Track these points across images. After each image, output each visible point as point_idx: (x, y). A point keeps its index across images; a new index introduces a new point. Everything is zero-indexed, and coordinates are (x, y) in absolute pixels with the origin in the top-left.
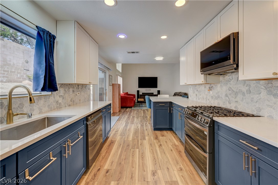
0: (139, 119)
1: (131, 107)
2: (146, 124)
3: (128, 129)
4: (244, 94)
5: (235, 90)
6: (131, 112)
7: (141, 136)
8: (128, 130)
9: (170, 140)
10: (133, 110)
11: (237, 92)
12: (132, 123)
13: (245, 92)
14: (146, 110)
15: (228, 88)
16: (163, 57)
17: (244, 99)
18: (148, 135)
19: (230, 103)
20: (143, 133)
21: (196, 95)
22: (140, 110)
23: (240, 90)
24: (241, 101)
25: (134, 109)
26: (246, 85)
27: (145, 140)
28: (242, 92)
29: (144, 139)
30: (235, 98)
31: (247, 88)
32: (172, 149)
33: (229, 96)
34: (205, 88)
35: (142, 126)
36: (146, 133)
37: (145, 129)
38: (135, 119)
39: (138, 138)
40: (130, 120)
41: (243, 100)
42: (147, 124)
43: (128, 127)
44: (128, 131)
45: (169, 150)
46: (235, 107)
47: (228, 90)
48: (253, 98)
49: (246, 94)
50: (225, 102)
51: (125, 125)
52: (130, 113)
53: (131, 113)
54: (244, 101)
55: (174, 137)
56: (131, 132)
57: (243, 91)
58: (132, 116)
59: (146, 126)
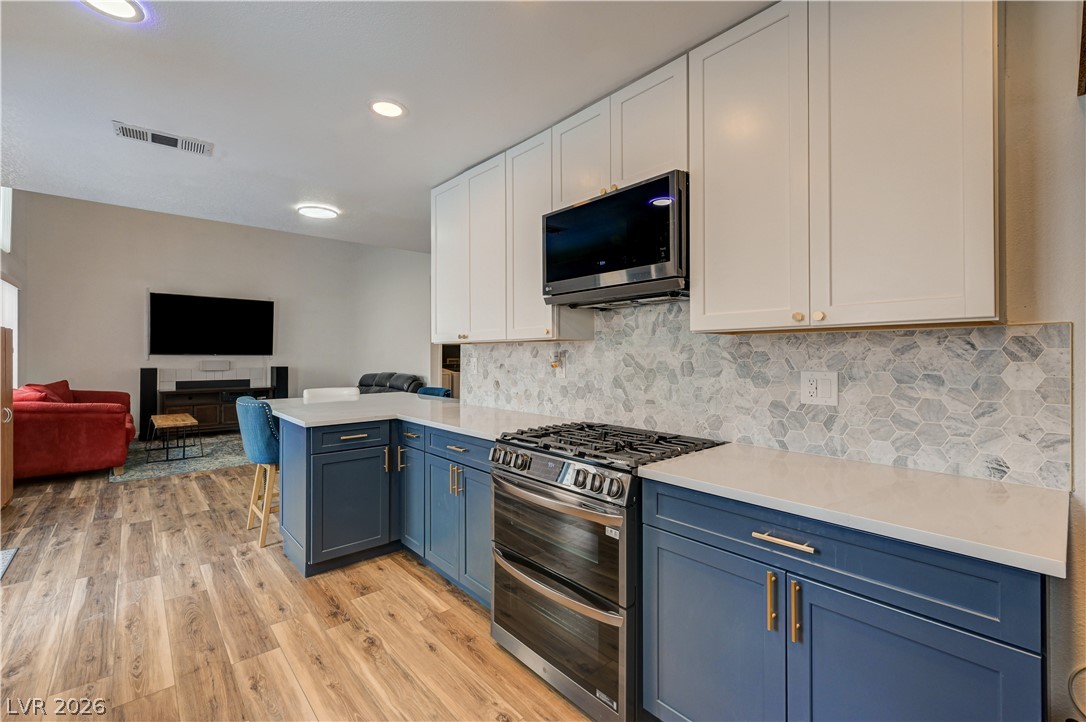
0: (191, 534)
1: (104, 471)
2: (243, 554)
3: (123, 614)
4: (675, 376)
5: (645, 363)
6: (107, 503)
7: (235, 635)
8: (129, 627)
9: (404, 598)
10: (126, 484)
11: (651, 370)
12: (145, 567)
13: (678, 371)
14: (217, 472)
15: (621, 358)
16: (339, 207)
17: (674, 393)
18: (281, 609)
19: (628, 409)
20: (243, 608)
21: (497, 382)
22: (176, 481)
23: (660, 363)
24: (666, 398)
25: (126, 477)
26: (679, 349)
27: (275, 645)
28: (667, 369)
29: (265, 642)
30: (646, 391)
31: (684, 357)
32: (433, 640)
33: (626, 384)
34: (535, 356)
35: (223, 568)
36: (263, 603)
37: (248, 582)
38: (163, 542)
39: (219, 652)
40: (116, 552)
41: (671, 395)
42: (249, 550)
43: (121, 607)
44: (123, 630)
45: (420, 649)
46: (647, 421)
47: (622, 363)
48: (699, 389)
49: (679, 377)
50: (611, 406)
51: (89, 593)
52: (101, 507)
53: (114, 508)
54: (674, 398)
55: (420, 579)
56: (158, 632)
57: (671, 368)
58: (126, 531)
59: (250, 561)
